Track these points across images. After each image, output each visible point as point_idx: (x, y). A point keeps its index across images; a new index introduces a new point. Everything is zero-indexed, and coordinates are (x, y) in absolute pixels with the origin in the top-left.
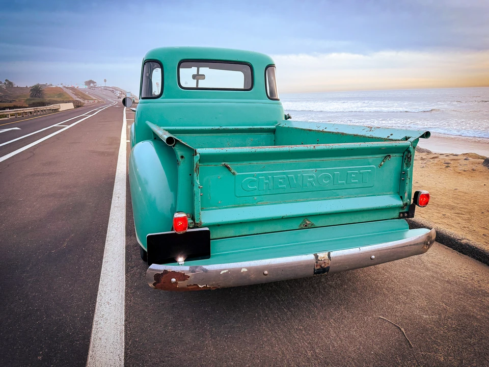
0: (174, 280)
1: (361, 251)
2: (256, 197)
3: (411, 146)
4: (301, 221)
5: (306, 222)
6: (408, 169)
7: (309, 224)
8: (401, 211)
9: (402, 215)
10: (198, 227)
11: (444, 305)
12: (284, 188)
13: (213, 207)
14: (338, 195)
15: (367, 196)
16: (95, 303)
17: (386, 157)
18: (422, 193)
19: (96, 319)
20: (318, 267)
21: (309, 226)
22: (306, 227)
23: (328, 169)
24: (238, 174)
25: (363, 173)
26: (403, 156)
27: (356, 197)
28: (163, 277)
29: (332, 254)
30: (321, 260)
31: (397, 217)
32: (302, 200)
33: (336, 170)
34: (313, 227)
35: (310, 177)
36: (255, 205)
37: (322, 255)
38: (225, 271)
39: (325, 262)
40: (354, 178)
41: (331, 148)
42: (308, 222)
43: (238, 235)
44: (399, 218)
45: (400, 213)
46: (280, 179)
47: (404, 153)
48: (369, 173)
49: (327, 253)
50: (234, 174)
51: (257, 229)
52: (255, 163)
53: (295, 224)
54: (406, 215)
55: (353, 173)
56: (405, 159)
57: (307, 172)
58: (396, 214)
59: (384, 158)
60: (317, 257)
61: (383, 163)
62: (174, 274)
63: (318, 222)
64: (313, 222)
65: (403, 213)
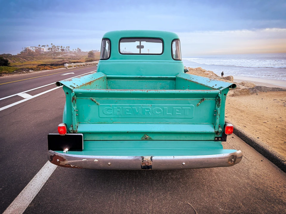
0: (58, 160)
1: (175, 158)
2: (111, 119)
3: (220, 94)
4: (142, 135)
5: (146, 136)
6: (218, 109)
7: (148, 138)
8: (216, 136)
9: (216, 139)
10: (75, 133)
11: (241, 204)
12: (130, 115)
13: (86, 122)
16: (42, 167)
17: (202, 100)
18: (227, 126)
19: (37, 174)
20: (144, 165)
21: (148, 139)
22: (146, 139)
23: (159, 105)
24: (100, 104)
25: (184, 109)
26: (216, 100)
27: (180, 124)
28: (54, 157)
29: (153, 158)
30: (146, 161)
31: (213, 140)
32: (142, 123)
33: (166, 106)
34: (150, 140)
35: (147, 109)
36: (111, 123)
37: (147, 158)
38: (85, 160)
39: (148, 162)
40: (178, 112)
41: (159, 92)
42: (147, 137)
43: (102, 140)
44: (215, 140)
45: (215, 137)
46: (128, 109)
47: (216, 98)
48: (189, 109)
49: (150, 157)
50: (98, 104)
51: (114, 138)
52: (111, 99)
53: (139, 137)
54: (220, 139)
55: (178, 109)
56: (217, 102)
57: (145, 106)
58: (212, 138)
59: (200, 100)
60: (143, 158)
61: (199, 104)
62: (59, 157)
63: (154, 137)
64: (151, 137)
65: (218, 138)
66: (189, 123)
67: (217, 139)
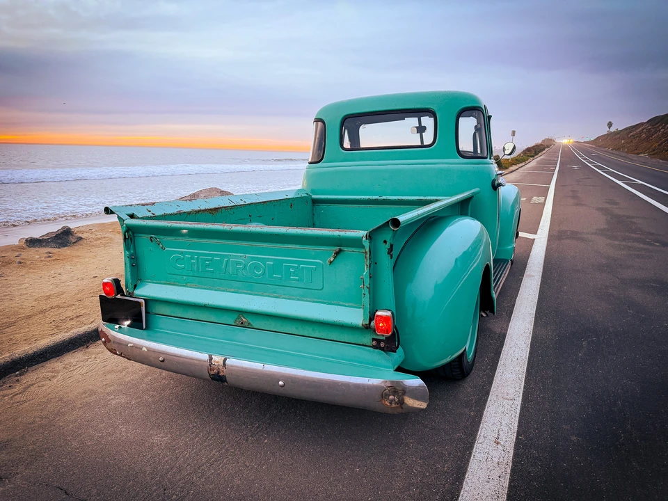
0: (103, 339)
1: (265, 369)
2: (185, 277)
4: (235, 316)
5: (243, 319)
7: (245, 322)
8: (372, 336)
9: (375, 343)
12: (211, 271)
13: (148, 279)
14: (275, 292)
15: (314, 302)
17: (336, 250)
20: (212, 372)
21: (246, 324)
22: (242, 325)
24: (166, 249)
25: (304, 269)
27: (298, 300)
29: (228, 362)
30: (215, 364)
31: (369, 344)
32: (233, 290)
33: (269, 260)
34: (250, 327)
35: (240, 263)
36: (184, 286)
37: (218, 359)
38: (131, 345)
39: (219, 369)
45: (373, 339)
46: (207, 261)
47: (364, 249)
48: (314, 269)
49: (223, 358)
50: (162, 249)
51: (191, 314)
53: (230, 319)
54: (382, 345)
55: (293, 267)
57: (234, 257)
58: (367, 339)
60: (211, 359)
61: (333, 260)
62: (104, 334)
63: (256, 323)
64: (250, 321)
65: (379, 341)
66: (316, 300)
67: (377, 345)
